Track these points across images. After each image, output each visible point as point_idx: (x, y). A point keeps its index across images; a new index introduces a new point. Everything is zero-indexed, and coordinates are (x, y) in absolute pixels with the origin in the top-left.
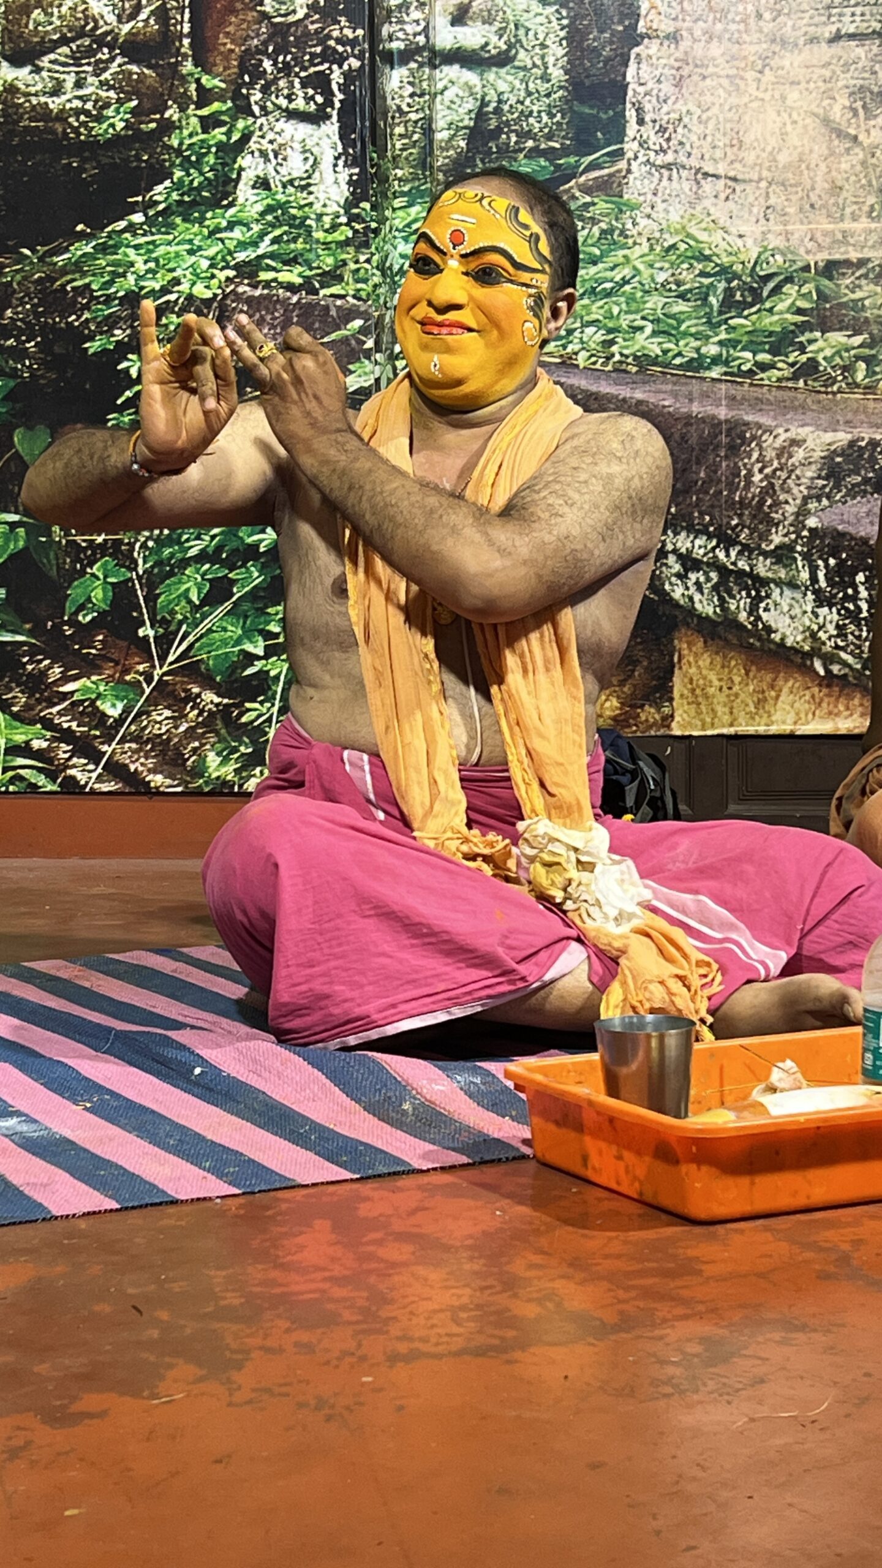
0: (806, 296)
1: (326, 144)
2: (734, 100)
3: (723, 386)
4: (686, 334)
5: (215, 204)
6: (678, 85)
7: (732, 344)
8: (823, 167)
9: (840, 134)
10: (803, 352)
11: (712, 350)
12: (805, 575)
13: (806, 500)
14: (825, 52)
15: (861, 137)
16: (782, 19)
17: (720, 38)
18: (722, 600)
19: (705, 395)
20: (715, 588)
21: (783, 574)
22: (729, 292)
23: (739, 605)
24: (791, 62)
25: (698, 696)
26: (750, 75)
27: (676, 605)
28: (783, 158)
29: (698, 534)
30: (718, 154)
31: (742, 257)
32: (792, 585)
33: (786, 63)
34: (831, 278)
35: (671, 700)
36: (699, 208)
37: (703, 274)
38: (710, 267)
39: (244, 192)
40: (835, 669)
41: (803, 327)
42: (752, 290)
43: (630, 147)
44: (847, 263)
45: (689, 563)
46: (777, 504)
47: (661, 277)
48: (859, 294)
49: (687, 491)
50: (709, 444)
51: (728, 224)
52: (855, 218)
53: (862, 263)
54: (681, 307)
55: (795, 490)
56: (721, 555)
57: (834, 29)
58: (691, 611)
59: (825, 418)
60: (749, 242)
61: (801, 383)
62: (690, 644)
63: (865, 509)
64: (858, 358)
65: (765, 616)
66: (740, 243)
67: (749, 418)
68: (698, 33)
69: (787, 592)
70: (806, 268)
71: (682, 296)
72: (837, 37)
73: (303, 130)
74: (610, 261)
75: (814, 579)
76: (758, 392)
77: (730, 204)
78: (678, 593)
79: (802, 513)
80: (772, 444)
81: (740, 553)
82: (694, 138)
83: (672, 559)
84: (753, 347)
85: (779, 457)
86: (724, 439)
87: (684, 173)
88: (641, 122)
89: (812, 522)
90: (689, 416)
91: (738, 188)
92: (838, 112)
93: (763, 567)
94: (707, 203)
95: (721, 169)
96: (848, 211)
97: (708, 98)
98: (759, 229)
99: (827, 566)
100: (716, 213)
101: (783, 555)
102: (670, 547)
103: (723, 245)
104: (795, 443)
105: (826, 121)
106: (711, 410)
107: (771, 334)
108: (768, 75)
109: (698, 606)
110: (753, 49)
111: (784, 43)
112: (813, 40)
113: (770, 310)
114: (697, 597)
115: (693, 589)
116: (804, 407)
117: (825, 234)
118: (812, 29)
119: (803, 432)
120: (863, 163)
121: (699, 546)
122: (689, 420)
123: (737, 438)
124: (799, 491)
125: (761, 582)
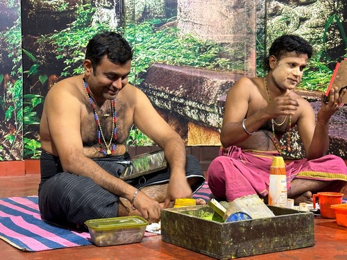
0: (217, 50)
1: (112, 14)
2: (201, 8)
3: (199, 69)
4: (190, 58)
5: (87, 26)
6: (189, 4)
7: (201, 60)
8: (220, 23)
9: (224, 15)
10: (216, 62)
11: (196, 61)
12: (217, 111)
13: (217, 94)
15: (228, 16)
18: (199, 116)
19: (195, 71)
20: (197, 113)
21: (212, 110)
22: (200, 49)
23: (202, 117)
25: (193, 137)
27: (188, 117)
28: (212, 20)
29: (193, 101)
30: (198, 19)
31: (203, 41)
32: (214, 113)
34: (222, 47)
35: (187, 138)
36: (193, 31)
37: (194, 45)
38: (196, 43)
39: (94, 24)
41: (216, 57)
42: (205, 48)
43: (178, 17)
44: (225, 43)
45: (191, 108)
46: (210, 95)
47: (185, 45)
48: (228, 50)
49: (191, 92)
50: (196, 82)
51: (200, 34)
52: (227, 34)
53: (228, 43)
54: (190, 52)
56: (198, 106)
58: (191, 119)
59: (221, 77)
60: (204, 39)
61: (216, 69)
62: (191, 126)
64: (228, 64)
65: (208, 120)
66: (202, 38)
67: (204, 76)
70: (217, 44)
71: (190, 49)
73: (107, 10)
74: (174, 42)
75: (219, 112)
76: (206, 71)
77: (200, 30)
78: (189, 114)
79: (216, 97)
80: (209, 82)
81: (202, 106)
82: (192, 15)
83: (187, 107)
84: (205, 61)
85: (211, 85)
86: (199, 81)
87: (190, 23)
88: (181, 12)
89: (218, 99)
91: (202, 27)
92: (223, 11)
93: (208, 109)
94: (195, 30)
95: (198, 22)
96: (226, 32)
97: (195, 7)
98: (206, 36)
99: (221, 109)
100: (197, 32)
101: (212, 106)
103: (199, 39)
104: (214, 82)
105: (221, 13)
106: (196, 74)
107: (209, 58)
109: (193, 117)
113: (209, 53)
115: (192, 114)
116: (216, 74)
117: (221, 37)
119: (216, 79)
120: (229, 22)
121: (194, 104)
122: (191, 76)
123: (202, 80)
124: (215, 93)
125: (207, 112)
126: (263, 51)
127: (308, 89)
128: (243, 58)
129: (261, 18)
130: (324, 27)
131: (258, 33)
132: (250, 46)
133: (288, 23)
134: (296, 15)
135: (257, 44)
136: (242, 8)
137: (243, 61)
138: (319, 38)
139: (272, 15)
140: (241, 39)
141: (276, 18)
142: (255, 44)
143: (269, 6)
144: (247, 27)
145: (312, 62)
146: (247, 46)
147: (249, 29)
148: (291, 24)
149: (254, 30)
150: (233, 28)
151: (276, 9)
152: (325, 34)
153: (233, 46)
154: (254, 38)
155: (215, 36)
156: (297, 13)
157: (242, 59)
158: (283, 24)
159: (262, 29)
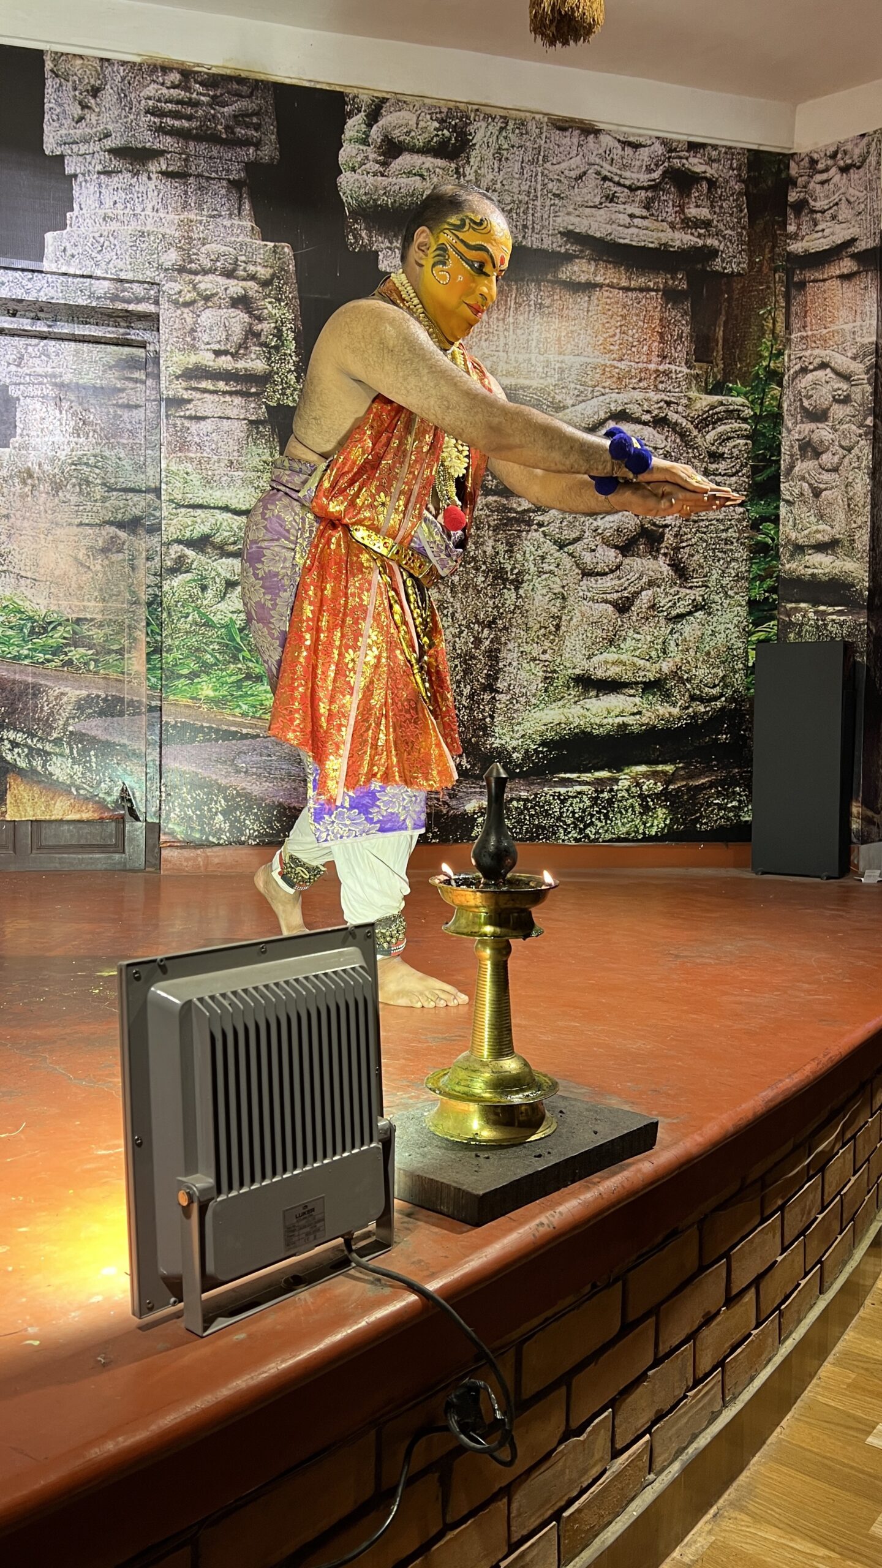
0: (67, 632)
2: (34, 546)
3: (30, 668)
4: (13, 644)
6: (9, 536)
7: (35, 650)
8: (75, 578)
9: (82, 565)
10: (66, 655)
11: (26, 652)
12: (67, 751)
13: (68, 718)
14: (76, 530)
15: (92, 567)
16: (56, 514)
17: (28, 519)
18: (29, 760)
19: (21, 672)
20: (27, 756)
21: (57, 750)
22: (33, 628)
23: (38, 763)
24: (59, 532)
25: (17, 803)
26: (42, 536)
27: (8, 763)
28: (57, 573)
29: (18, 731)
30: (28, 568)
31: (39, 613)
32: (62, 755)
33: (58, 533)
34: (78, 625)
35: (6, 804)
36: (19, 591)
37: (20, 619)
38: (24, 616)
40: (82, 792)
41: (66, 645)
42: (43, 627)
44: (86, 619)
45: (14, 744)
46: (55, 720)
48: (91, 633)
49: (13, 713)
50: (23, 693)
51: (32, 598)
52: (89, 601)
53: (92, 620)
54: (10, 632)
55: (63, 714)
56: (29, 741)
57: (79, 520)
58: (15, 766)
59: (77, 684)
60: (42, 608)
61: (66, 669)
62: (15, 780)
63: (94, 724)
64: (91, 659)
65: (49, 768)
66: (37, 607)
67: (42, 682)
68: (18, 516)
69: (59, 758)
70: (68, 620)
71: (11, 628)
72: (81, 524)
75: (71, 752)
76: (46, 672)
77: (33, 590)
78: (9, 758)
79: (66, 724)
80: (52, 694)
81: (38, 741)
82: (16, 560)
83: (6, 742)
84: (44, 652)
85: (56, 699)
86: (30, 691)
87: (12, 575)
89: (71, 728)
90: (14, 680)
91: (37, 584)
92: (80, 556)
93: (48, 747)
94: (23, 589)
95: (29, 575)
96: (86, 597)
97: (23, 544)
98: (46, 602)
99: (77, 747)
100: (26, 594)
101: (57, 742)
102: (5, 737)
103: (30, 607)
104: (62, 694)
105: (76, 559)
106: (24, 678)
107: (52, 647)
108: (50, 538)
109: (18, 763)
110: (43, 525)
111: (57, 524)
112: (70, 524)
113: (51, 637)
114: (18, 759)
115: (16, 756)
116: (67, 679)
117: (76, 606)
118: (69, 520)
119: (67, 689)
120: (92, 578)
121: (19, 737)
122: (14, 682)
123: (36, 691)
124: (65, 715)
125: (47, 753)
126: (159, 638)
127: (243, 715)
128: (123, 649)
129: (155, 575)
131: (149, 604)
132: (135, 628)
133: (204, 588)
134: (219, 575)
135: (148, 624)
136: (119, 552)
137: (123, 655)
139: (174, 571)
140: (118, 612)
141: (180, 577)
142: (144, 623)
143: (167, 553)
144: (130, 591)
145: (250, 664)
146: (129, 626)
147: (133, 593)
148: (209, 591)
149: (144, 598)
150: (101, 590)
151: (181, 559)
153: (101, 626)
154: (143, 612)
155: (64, 603)
156: (220, 570)
157: (120, 652)
158: (195, 591)
159: (157, 596)
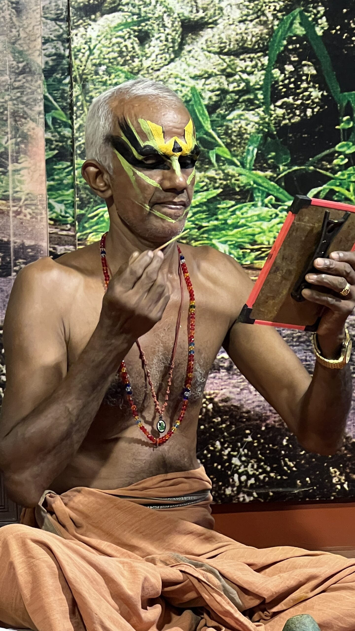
126: (67, 132)
128: (4, 155)
129: (55, 20)
130: (264, 50)
131: (49, 73)
132: (25, 116)
133: (144, 38)
134: (169, 11)
135: (48, 108)
138: (248, 90)
139: (90, 11)
141: (102, 21)
142: (40, 107)
144: (14, 51)
145: (231, 170)
146: (14, 114)
147: (19, 55)
148: (154, 42)
149: (39, 62)
152: (269, 76)
158: (128, 43)
159: (60, 56)
